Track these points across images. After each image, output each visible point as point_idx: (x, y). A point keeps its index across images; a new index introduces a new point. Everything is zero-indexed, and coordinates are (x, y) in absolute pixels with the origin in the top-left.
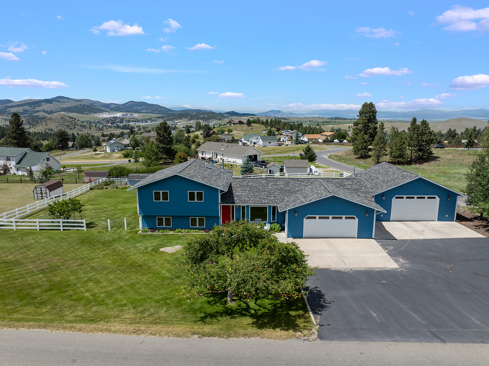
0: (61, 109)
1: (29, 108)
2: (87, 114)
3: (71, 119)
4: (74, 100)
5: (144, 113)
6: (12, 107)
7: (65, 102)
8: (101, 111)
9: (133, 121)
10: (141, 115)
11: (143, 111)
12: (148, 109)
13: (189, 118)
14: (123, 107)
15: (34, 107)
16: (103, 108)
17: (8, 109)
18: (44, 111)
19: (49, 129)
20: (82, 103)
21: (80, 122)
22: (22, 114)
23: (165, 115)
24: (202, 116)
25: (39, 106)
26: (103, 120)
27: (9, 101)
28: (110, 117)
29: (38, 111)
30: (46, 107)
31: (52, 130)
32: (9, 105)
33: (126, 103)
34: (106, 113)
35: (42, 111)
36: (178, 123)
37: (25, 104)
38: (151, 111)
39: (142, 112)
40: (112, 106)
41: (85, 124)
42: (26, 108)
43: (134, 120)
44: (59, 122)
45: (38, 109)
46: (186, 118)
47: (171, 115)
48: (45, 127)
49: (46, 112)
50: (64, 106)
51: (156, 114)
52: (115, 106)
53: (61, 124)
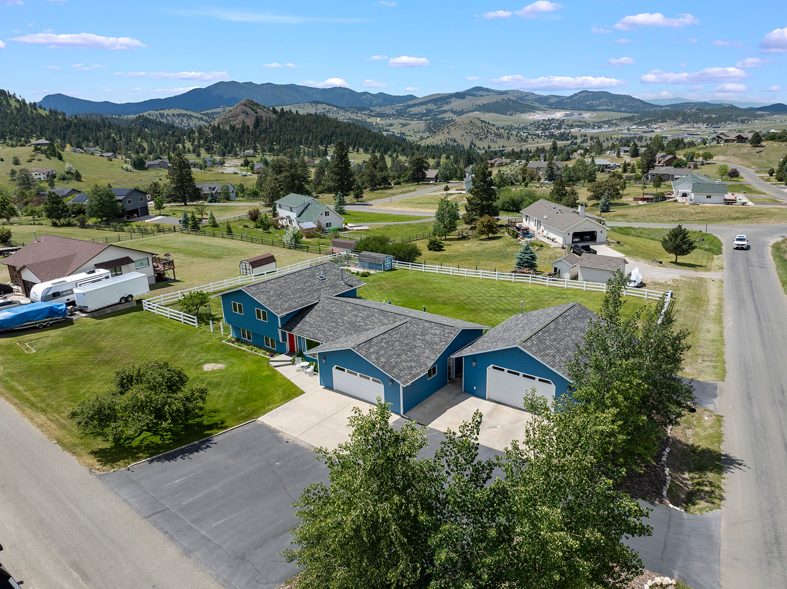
0: (475, 107)
1: (434, 107)
2: (511, 115)
3: (483, 124)
4: (496, 92)
5: (602, 110)
6: (414, 105)
7: (482, 96)
8: (532, 109)
10: (595, 114)
11: (600, 108)
12: (611, 103)
13: (680, 119)
14: (568, 100)
15: (440, 105)
16: (536, 105)
17: (409, 109)
18: (454, 112)
19: (452, 140)
20: (505, 97)
21: (494, 129)
22: (424, 116)
23: (636, 115)
24: (707, 115)
25: (447, 103)
26: (531, 124)
27: (412, 97)
28: (543, 120)
29: (444, 112)
30: (456, 104)
31: (455, 141)
32: (410, 103)
33: (575, 95)
34: (540, 112)
35: (449, 111)
36: (656, 129)
37: (429, 102)
38: (614, 106)
39: (598, 110)
40: (552, 101)
42: (431, 106)
43: (581, 124)
44: (466, 128)
45: (446, 107)
46: (675, 119)
47: (648, 114)
48: (447, 136)
50: (480, 102)
51: (622, 112)
52: (557, 99)
53: (468, 131)
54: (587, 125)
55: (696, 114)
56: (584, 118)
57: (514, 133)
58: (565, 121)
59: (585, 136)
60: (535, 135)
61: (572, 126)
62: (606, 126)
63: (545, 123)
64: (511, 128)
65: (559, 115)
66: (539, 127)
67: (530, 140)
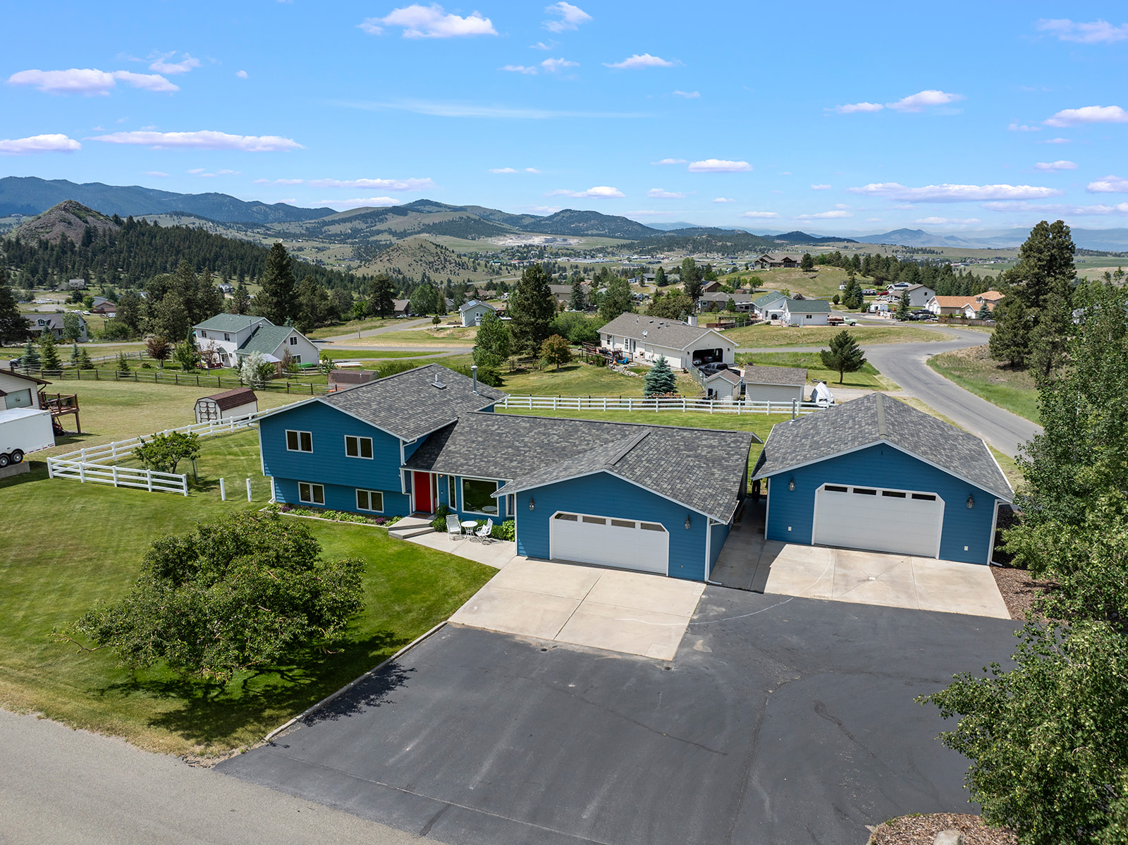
0: (422, 227)
1: (363, 226)
2: (473, 239)
3: (439, 249)
4: (449, 208)
5: (592, 235)
6: (333, 223)
7: (432, 212)
8: (501, 232)
9: (566, 255)
10: (584, 240)
11: (590, 232)
12: (602, 227)
13: (690, 247)
14: (548, 222)
15: (372, 222)
16: (506, 226)
17: (326, 228)
18: (390, 232)
19: (394, 271)
20: (464, 215)
21: (454, 256)
22: (349, 238)
23: (636, 242)
24: (721, 243)
25: (381, 221)
26: (503, 251)
27: (328, 211)
28: (518, 246)
29: (379, 232)
30: (395, 222)
31: (400, 273)
32: (327, 219)
33: (556, 214)
34: (512, 236)
35: (385, 231)
36: (663, 259)
37: (356, 218)
38: (607, 231)
39: (587, 235)
40: (526, 222)
41: (465, 259)
42: (358, 224)
43: (568, 252)
44: (414, 255)
45: (379, 226)
46: (684, 247)
47: (650, 241)
48: (388, 265)
49: (394, 234)
50: (429, 220)
51: (618, 238)
52: (533, 220)
53: (417, 259)
54: (576, 254)
55: (708, 242)
56: (570, 244)
57: (483, 263)
58: (548, 249)
59: (577, 267)
60: (510, 265)
61: (557, 255)
62: (601, 255)
63: (521, 249)
64: (476, 257)
65: (537, 240)
66: (513, 255)
67: (504, 272)
